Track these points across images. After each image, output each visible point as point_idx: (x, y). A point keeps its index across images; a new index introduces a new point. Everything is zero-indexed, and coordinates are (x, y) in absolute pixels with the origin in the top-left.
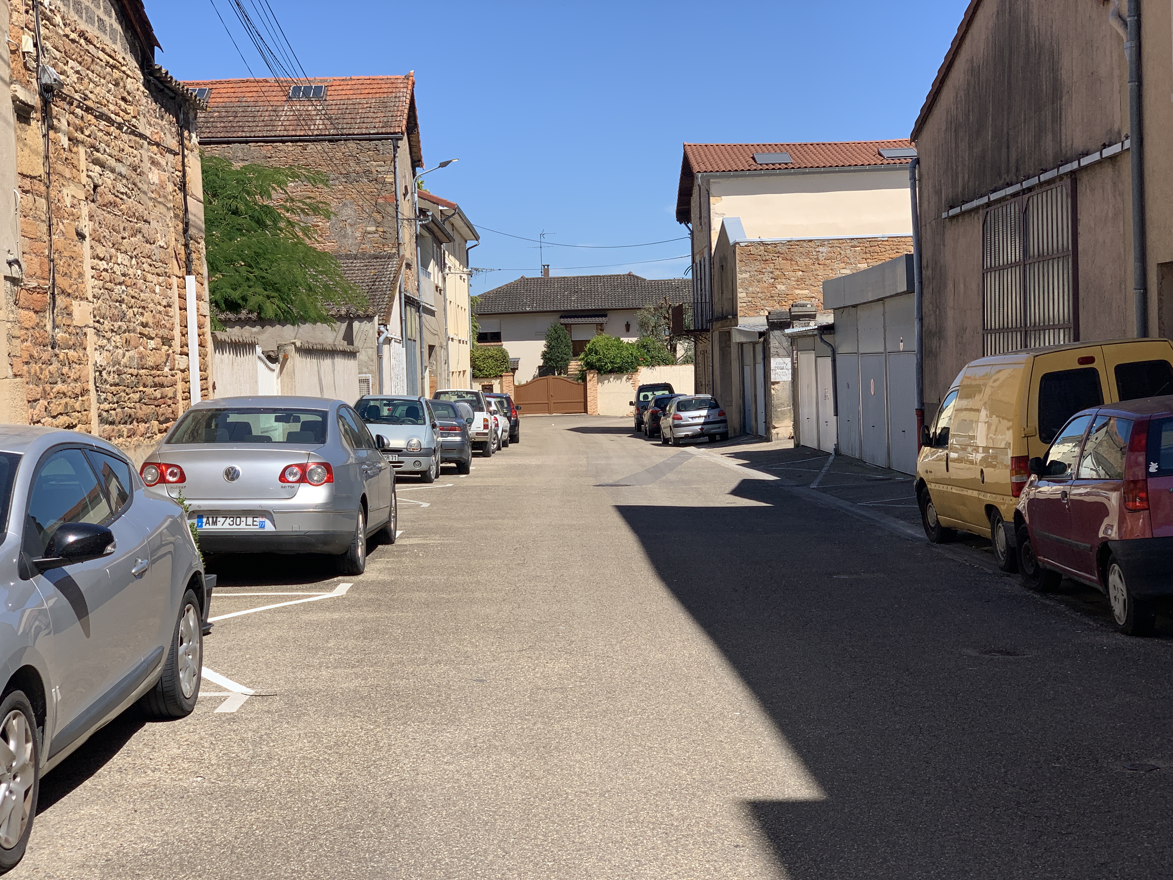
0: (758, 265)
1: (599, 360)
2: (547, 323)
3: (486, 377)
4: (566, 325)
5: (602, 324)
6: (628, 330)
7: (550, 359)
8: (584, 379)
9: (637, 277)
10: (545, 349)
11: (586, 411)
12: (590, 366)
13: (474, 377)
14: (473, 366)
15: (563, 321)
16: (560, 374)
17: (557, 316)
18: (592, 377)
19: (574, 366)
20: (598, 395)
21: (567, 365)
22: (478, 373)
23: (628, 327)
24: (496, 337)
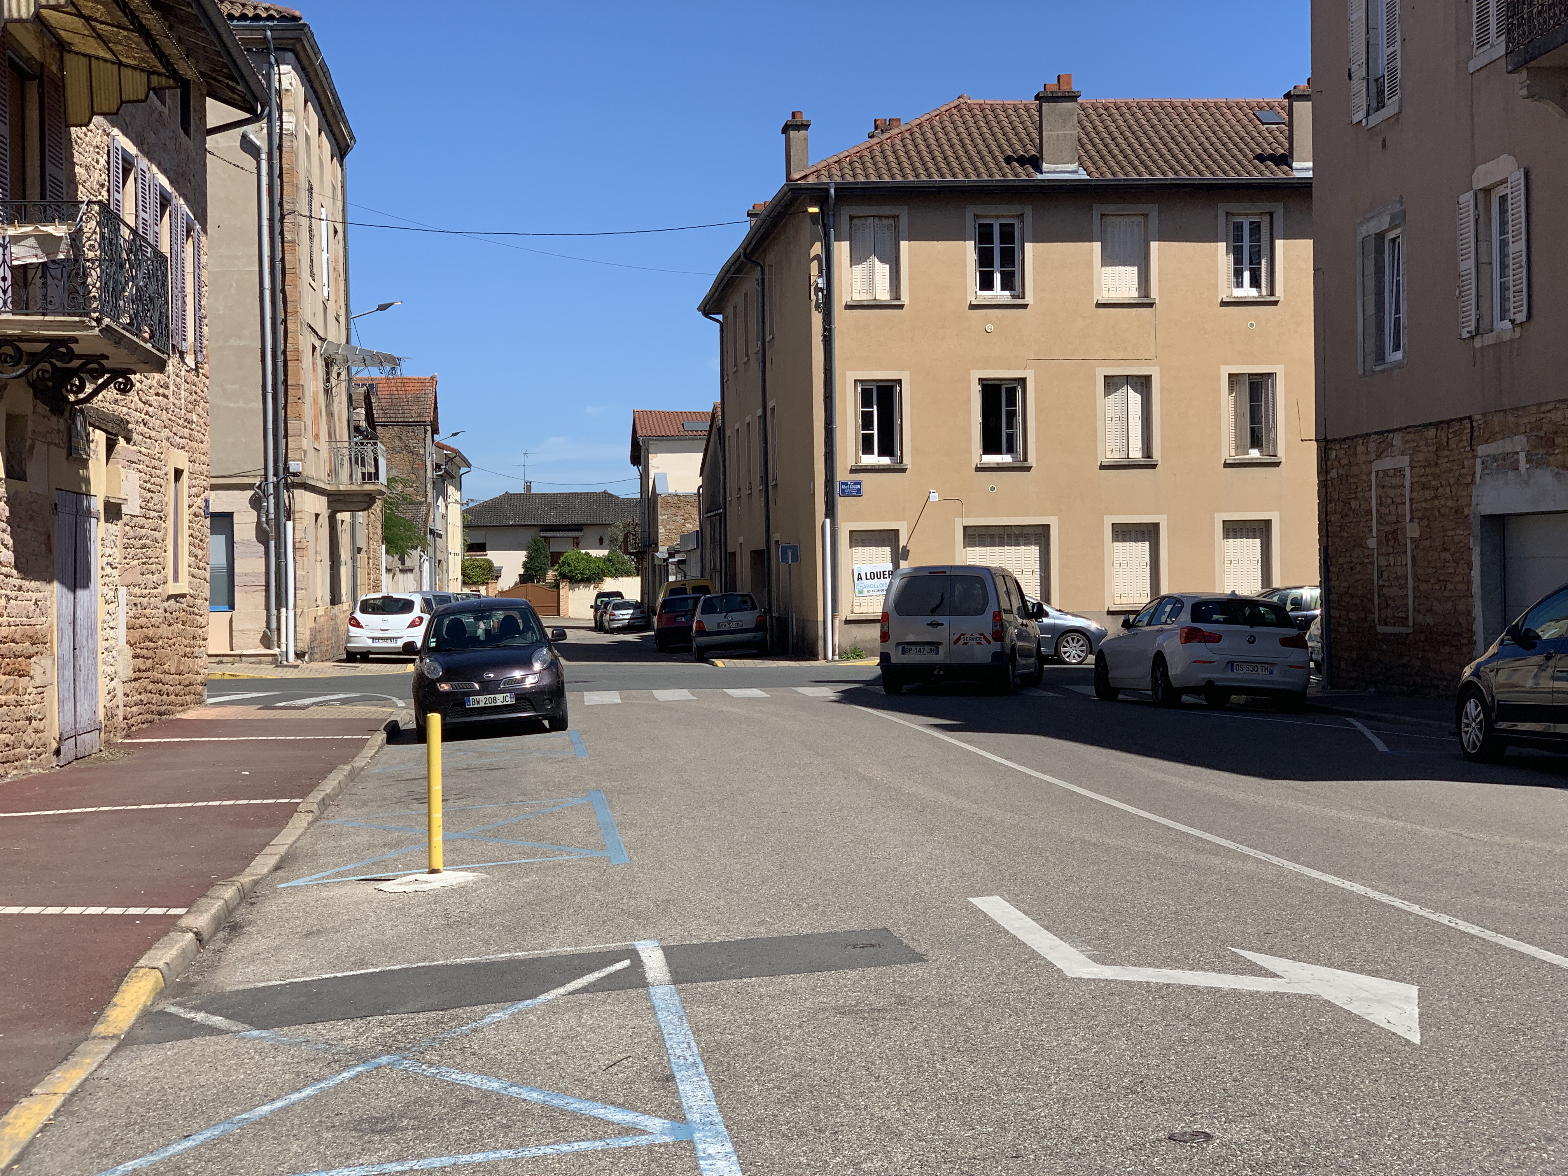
0: (673, 510)
1: (571, 571)
2: (528, 536)
3: (474, 583)
4: (545, 538)
5: (578, 538)
6: (601, 543)
7: (530, 569)
8: (557, 586)
9: (612, 496)
10: (525, 559)
11: (559, 614)
12: (563, 576)
13: (464, 583)
14: (464, 574)
15: (542, 534)
16: (538, 582)
17: (537, 529)
18: (564, 587)
19: (551, 575)
20: (570, 601)
21: (545, 574)
22: (467, 580)
23: (601, 541)
24: (481, 547)
